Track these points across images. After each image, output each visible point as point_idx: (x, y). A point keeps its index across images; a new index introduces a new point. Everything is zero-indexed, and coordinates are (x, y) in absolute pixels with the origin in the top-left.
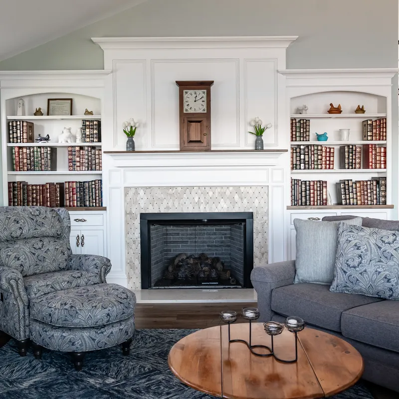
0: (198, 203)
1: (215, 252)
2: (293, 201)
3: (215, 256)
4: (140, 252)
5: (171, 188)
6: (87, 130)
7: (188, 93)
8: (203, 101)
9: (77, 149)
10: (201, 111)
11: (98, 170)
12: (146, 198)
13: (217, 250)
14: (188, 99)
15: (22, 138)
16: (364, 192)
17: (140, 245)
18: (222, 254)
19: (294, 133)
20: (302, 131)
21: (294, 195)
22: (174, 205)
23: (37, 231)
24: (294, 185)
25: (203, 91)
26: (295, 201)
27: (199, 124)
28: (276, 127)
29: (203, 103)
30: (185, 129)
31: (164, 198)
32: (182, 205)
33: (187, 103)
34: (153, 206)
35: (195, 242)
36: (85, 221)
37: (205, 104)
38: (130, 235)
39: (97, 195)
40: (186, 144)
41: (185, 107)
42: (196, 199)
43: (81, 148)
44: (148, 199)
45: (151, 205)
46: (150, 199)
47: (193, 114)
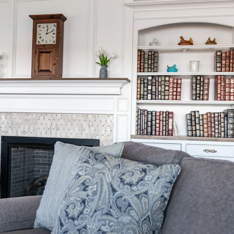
0: (50, 129)
2: (139, 130)
5: (28, 113)
7: (41, 27)
8: (54, 34)
10: (51, 43)
12: (7, 123)
14: (40, 32)
16: (211, 124)
19: (142, 64)
20: (150, 63)
21: (140, 125)
22: (29, 130)
24: (140, 115)
25: (54, 24)
26: (140, 131)
27: (48, 54)
28: (123, 57)
29: (53, 36)
30: (37, 59)
31: (21, 123)
32: (36, 130)
33: (40, 36)
34: (12, 129)
37: (55, 36)
40: (37, 74)
41: (38, 39)
42: (49, 125)
44: (8, 123)
45: (10, 129)
46: (10, 123)
47: (44, 46)
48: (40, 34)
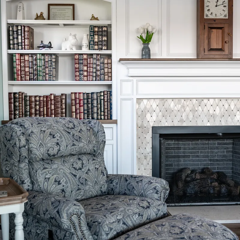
0: (213, 116)
1: (216, 167)
3: (217, 170)
4: (151, 168)
5: (185, 99)
6: (96, 37)
9: (85, 57)
10: (222, 17)
11: (106, 80)
13: (218, 164)
14: (209, 4)
15: (23, 44)
17: (151, 160)
18: (224, 168)
22: (188, 118)
23: (75, 147)
27: (220, 31)
29: (225, 9)
31: (177, 110)
32: (196, 117)
33: (208, 8)
34: (166, 119)
35: (198, 156)
37: (226, 9)
38: (142, 150)
39: (106, 107)
40: (206, 53)
41: (206, 12)
42: (211, 112)
44: (160, 111)
46: (163, 111)
47: (214, 20)
48: (207, 6)
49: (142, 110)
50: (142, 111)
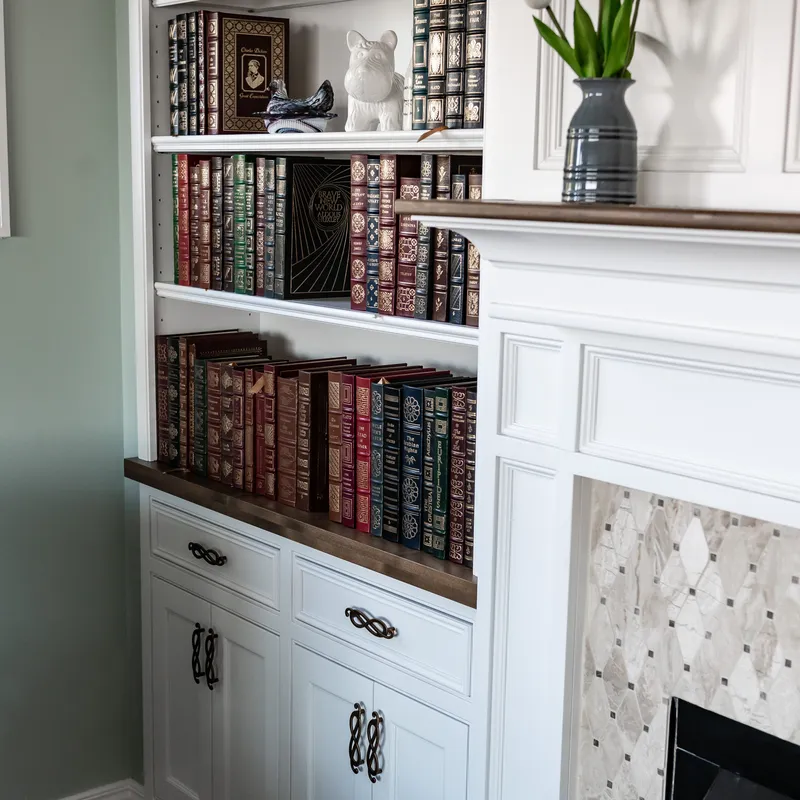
6: (436, 42)
9: (387, 169)
34: (760, 672)
36: (388, 633)
43: (408, 165)
44: (730, 603)
45: (746, 662)
46: (745, 607)
49: (623, 563)
50: (622, 570)
